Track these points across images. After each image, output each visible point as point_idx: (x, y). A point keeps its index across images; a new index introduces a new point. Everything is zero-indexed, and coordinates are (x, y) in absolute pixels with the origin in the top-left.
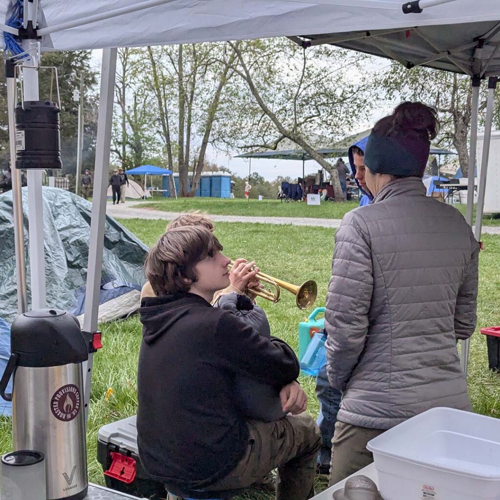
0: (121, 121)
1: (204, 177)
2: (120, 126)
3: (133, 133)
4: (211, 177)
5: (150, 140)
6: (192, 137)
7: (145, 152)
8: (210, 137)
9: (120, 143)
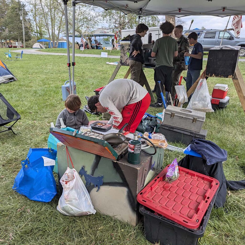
0: (35, 26)
1: (59, 42)
2: (35, 28)
3: (39, 29)
4: (61, 42)
5: (44, 32)
6: (55, 31)
7: (43, 35)
8: (60, 31)
9: (36, 32)
